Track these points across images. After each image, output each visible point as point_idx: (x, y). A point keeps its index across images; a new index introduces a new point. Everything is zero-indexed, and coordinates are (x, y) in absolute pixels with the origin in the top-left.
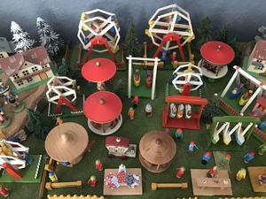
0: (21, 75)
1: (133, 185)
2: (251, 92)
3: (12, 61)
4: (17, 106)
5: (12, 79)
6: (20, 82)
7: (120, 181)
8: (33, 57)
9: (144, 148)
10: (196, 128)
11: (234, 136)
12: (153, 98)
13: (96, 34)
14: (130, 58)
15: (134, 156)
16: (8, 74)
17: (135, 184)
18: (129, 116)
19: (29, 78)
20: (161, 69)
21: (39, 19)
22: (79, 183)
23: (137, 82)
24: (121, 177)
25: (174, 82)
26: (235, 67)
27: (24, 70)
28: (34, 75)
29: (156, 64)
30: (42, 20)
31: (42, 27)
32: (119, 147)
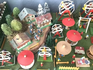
0: (42, 23)
1: (88, 64)
6: (41, 26)
7: (83, 62)
8: (47, 17)
12: (86, 33)
13: (66, 9)
15: (84, 53)
20: (92, 22)
22: (68, 62)
24: (83, 61)
29: (90, 20)
30: (47, 4)
31: (46, 6)
32: (81, 50)
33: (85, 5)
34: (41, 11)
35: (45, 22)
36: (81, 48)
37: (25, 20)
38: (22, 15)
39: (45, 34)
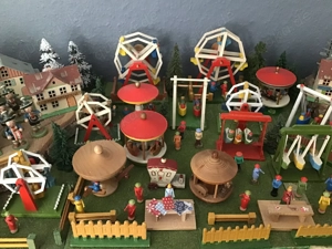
0: (46, 96)
1: (184, 212)
2: (321, 116)
3: (38, 78)
4: (37, 131)
5: (35, 99)
6: (43, 105)
7: (167, 208)
8: (63, 76)
10: (259, 158)
11: (308, 159)
12: (202, 128)
14: (175, 79)
15: (183, 186)
16: (32, 92)
17: (187, 211)
18: (174, 146)
21: (71, 43)
23: (183, 111)
24: (168, 203)
25: (229, 104)
26: (298, 86)
27: (51, 90)
28: (61, 98)
29: (206, 85)
30: (75, 45)
32: (164, 170)
33: (196, 49)
34: (48, 61)
35: (58, 93)
36: (163, 161)
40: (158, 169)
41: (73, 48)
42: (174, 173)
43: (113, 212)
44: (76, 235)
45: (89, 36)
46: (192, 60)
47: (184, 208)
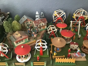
4: (38, 35)
8: (43, 21)
9: (85, 44)
13: (59, 17)
14: (71, 22)
19: (40, 28)
21: (42, 13)
23: (73, 30)
28: (42, 27)
31: (42, 15)
32: (75, 45)
33: (74, 14)
34: (38, 17)
36: (75, 43)
37: (24, 25)
38: (22, 21)
39: (41, 35)
40: (73, 45)
41: (42, 14)
42: (77, 46)
43: (64, 56)
44: (56, 62)
45: (45, 11)
46: (73, 17)
47: (83, 55)
